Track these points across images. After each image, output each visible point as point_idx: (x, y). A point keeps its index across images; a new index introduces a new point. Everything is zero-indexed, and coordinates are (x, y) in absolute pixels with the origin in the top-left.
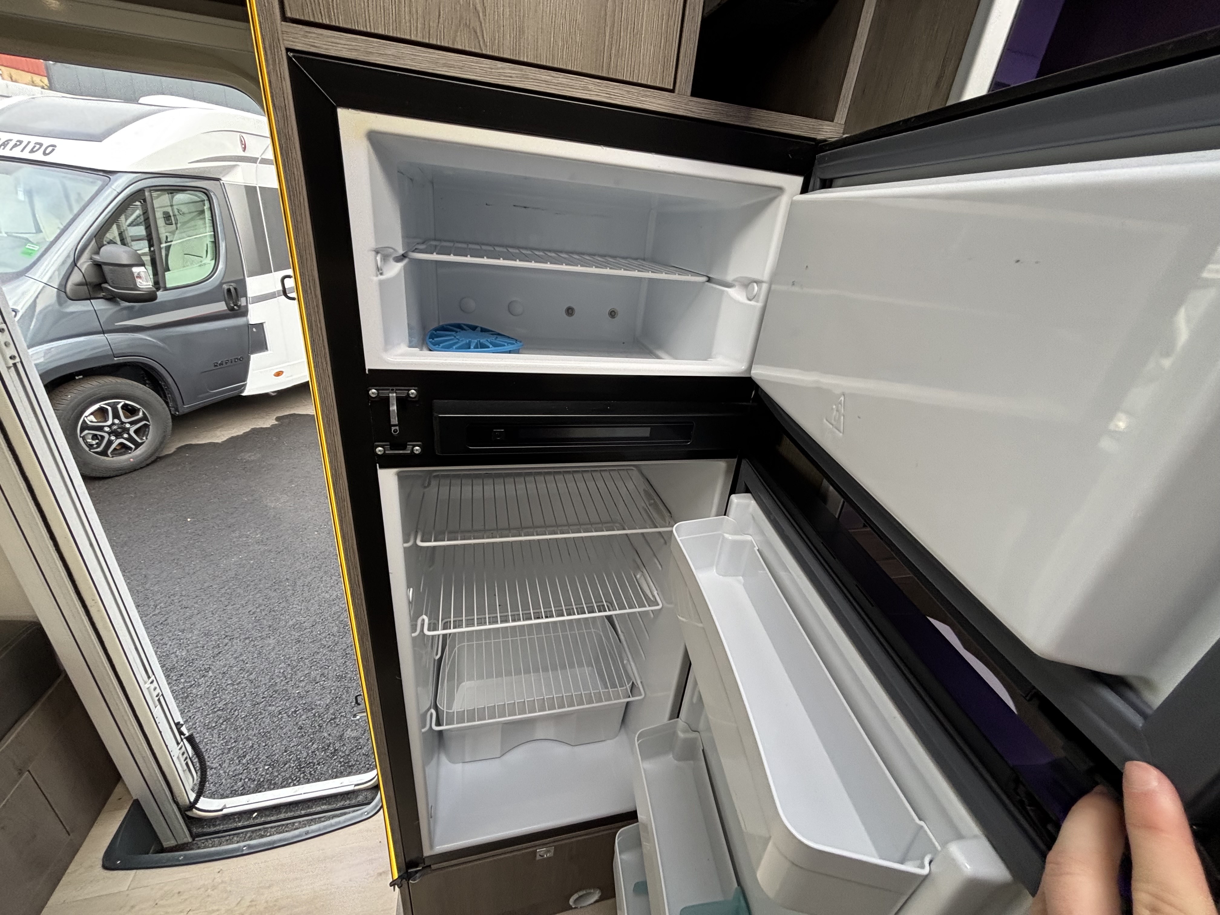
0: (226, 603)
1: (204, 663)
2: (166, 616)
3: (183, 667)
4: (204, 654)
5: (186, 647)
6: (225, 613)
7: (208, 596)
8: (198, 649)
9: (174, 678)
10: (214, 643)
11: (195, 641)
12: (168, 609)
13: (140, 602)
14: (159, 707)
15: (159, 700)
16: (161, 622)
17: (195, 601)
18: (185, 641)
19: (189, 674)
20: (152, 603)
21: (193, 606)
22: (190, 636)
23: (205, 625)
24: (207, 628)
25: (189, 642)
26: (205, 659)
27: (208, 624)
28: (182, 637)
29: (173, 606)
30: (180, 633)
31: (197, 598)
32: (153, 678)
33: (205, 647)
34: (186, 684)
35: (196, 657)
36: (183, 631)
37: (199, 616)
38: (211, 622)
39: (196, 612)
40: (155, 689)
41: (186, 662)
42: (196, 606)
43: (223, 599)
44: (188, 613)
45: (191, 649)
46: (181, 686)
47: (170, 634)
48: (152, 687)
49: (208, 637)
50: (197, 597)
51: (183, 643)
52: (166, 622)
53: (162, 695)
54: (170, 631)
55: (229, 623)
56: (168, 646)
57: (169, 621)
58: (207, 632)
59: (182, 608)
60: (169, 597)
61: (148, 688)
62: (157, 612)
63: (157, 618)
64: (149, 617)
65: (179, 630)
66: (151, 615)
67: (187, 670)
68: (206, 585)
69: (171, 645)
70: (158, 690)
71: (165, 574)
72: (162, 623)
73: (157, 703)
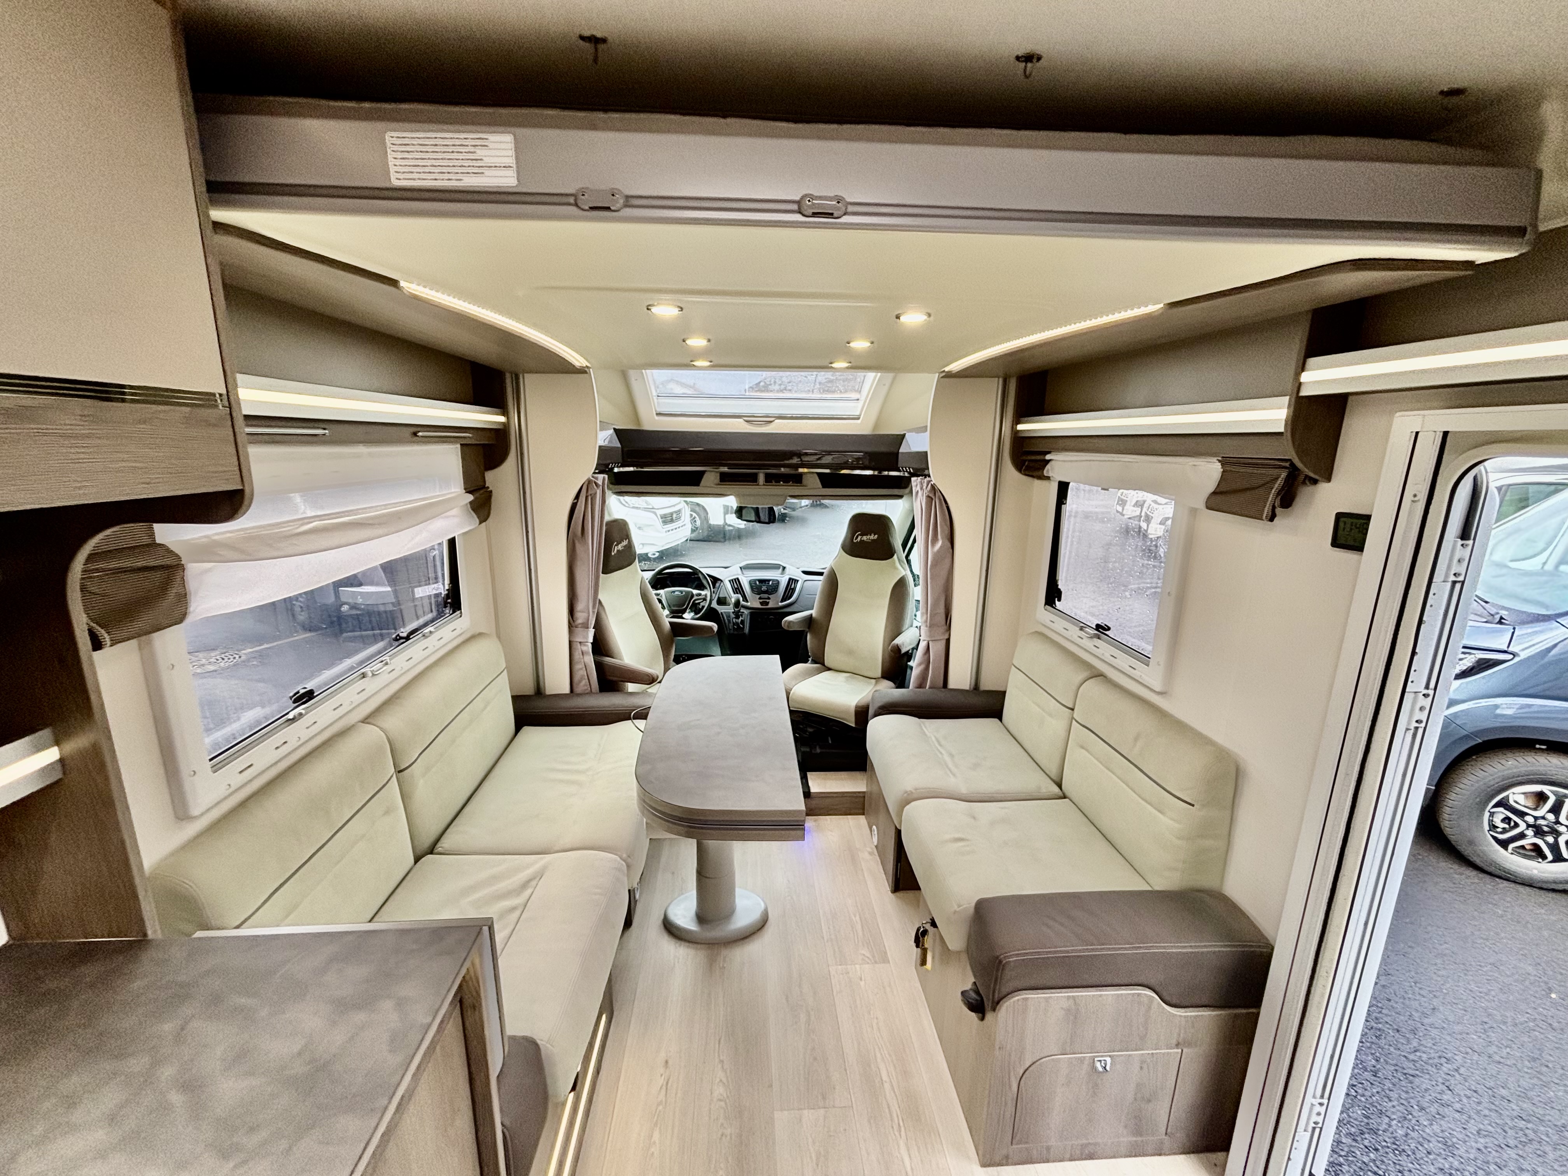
0: (1512, 1143)
1: (1413, 1171)
2: (1417, 1072)
3: (1384, 1144)
4: (1422, 1161)
5: (1408, 1128)
6: (1497, 1151)
7: (1493, 1107)
8: (1420, 1148)
9: (1366, 1143)
10: (1447, 1166)
11: (1425, 1135)
12: (1427, 1067)
13: (1403, 1030)
14: (1308, 1134)
15: (1314, 1128)
16: (1405, 1071)
17: (1469, 1093)
18: (1414, 1121)
19: (1385, 1159)
20: (1415, 1043)
21: (1459, 1095)
22: (1425, 1123)
23: (1455, 1133)
24: (1455, 1140)
25: (1417, 1128)
26: (1418, 1167)
27: (1460, 1136)
28: (1414, 1114)
29: (1435, 1071)
30: (1415, 1107)
31: (1475, 1094)
32: (1325, 1101)
33: (1431, 1157)
34: (1371, 1164)
35: (1410, 1153)
36: (1422, 1109)
37: (1457, 1115)
38: (1467, 1139)
39: (1457, 1106)
40: (1319, 1114)
41: (1394, 1144)
42: (1465, 1100)
43: (1511, 1132)
44: (1447, 1097)
45: (1412, 1138)
46: (1366, 1159)
47: (1404, 1095)
48: (1318, 1108)
49: (1445, 1150)
50: (1475, 1091)
51: (1410, 1120)
52: (1411, 1078)
53: (1321, 1128)
54: (1407, 1092)
55: (1492, 1168)
56: (1390, 1104)
57: (1417, 1081)
58: (1450, 1143)
59: (1443, 1084)
60: (1440, 1057)
61: (1312, 1105)
62: (1411, 1057)
63: (1407, 1064)
64: (1398, 1052)
65: (1418, 1102)
66: (1403, 1054)
67: (1387, 1153)
68: (1504, 1092)
69: (1394, 1107)
70: (1320, 1119)
71: (1458, 1028)
72: (1405, 1074)
73: (1310, 1129)
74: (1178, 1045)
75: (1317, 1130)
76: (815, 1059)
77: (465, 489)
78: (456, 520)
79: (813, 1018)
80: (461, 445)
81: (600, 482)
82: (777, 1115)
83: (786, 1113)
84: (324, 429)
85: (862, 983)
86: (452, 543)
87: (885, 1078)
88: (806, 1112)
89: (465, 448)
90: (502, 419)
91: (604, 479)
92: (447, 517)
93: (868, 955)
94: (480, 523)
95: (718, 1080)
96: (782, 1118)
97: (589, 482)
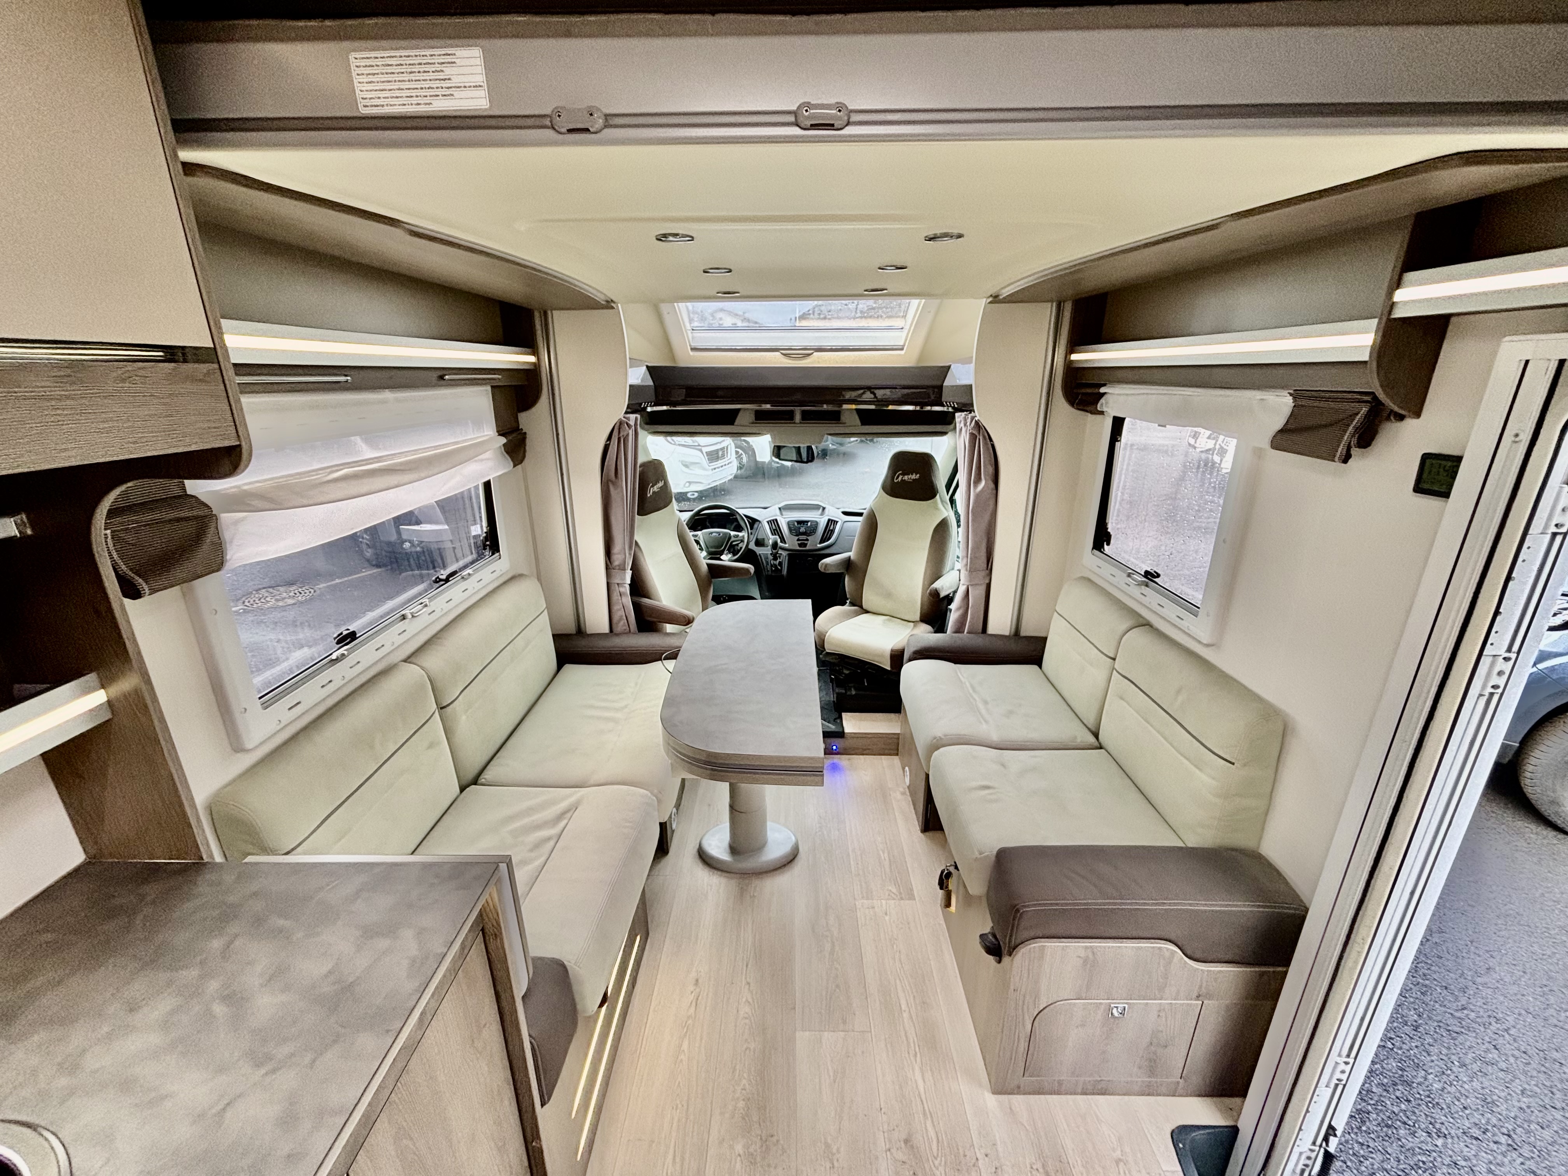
0: (1558, 1105)
1: (1446, 1124)
2: (1463, 1030)
3: (1418, 1096)
4: (1456, 1115)
5: (1445, 1082)
6: (1540, 1111)
7: (1543, 1069)
8: (1457, 1103)
9: (1398, 1094)
10: (1483, 1122)
11: (1463, 1091)
12: (1474, 1025)
13: (1452, 987)
14: (1330, 1090)
15: (1337, 1085)
16: (1450, 1028)
17: (1516, 1053)
18: (1452, 1077)
19: (1416, 1111)
20: (1463, 1001)
21: (1506, 1054)
22: (1465, 1079)
23: (1496, 1091)
24: (1495, 1098)
25: (1455, 1083)
26: (1452, 1120)
27: (1502, 1094)
28: (1454, 1069)
29: (1482, 1029)
30: (1456, 1063)
31: (1524, 1055)
32: (1351, 1061)
33: (1467, 1112)
34: (1401, 1114)
35: (1445, 1107)
36: (1463, 1065)
37: (1501, 1075)
38: (1509, 1097)
39: (1503, 1065)
40: (1343, 1072)
41: (1429, 1097)
42: (1512, 1060)
43: (1558, 1095)
44: (1493, 1055)
45: (1449, 1093)
46: (1396, 1109)
47: (1444, 1051)
48: (1342, 1067)
49: (1483, 1106)
50: (1525, 1052)
51: (1448, 1076)
52: (1455, 1035)
53: (1345, 1086)
54: (1449, 1048)
55: (1532, 1127)
56: (1429, 1058)
57: (1461, 1038)
58: (1489, 1100)
59: (1490, 1042)
60: (1489, 1016)
61: (1337, 1063)
62: (1458, 1014)
63: (1451, 1021)
64: (1443, 1009)
65: (1460, 1058)
66: (1449, 1011)
67: (1419, 1105)
68: (1556, 1055)
69: (1432, 1061)
70: (1344, 1077)
71: (1514, 989)
72: (1449, 1031)
73: (1332, 1086)
74: (1198, 997)
75: (1340, 1087)
76: (837, 986)
77: (498, 431)
78: (490, 464)
79: (837, 948)
80: (492, 387)
81: (632, 423)
82: (798, 1034)
83: (807, 1033)
84: (346, 376)
85: (887, 918)
86: (487, 485)
87: (904, 1007)
88: (826, 1033)
89: (496, 390)
90: (532, 359)
91: (636, 418)
92: (482, 460)
93: (894, 890)
94: (514, 466)
95: (744, 1000)
96: (803, 1038)
97: (621, 423)
